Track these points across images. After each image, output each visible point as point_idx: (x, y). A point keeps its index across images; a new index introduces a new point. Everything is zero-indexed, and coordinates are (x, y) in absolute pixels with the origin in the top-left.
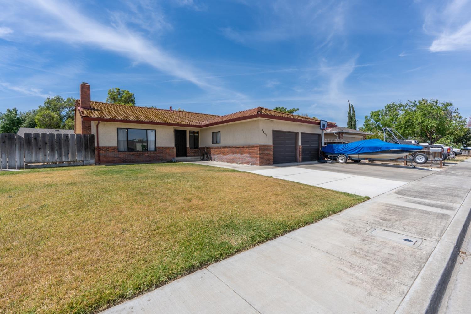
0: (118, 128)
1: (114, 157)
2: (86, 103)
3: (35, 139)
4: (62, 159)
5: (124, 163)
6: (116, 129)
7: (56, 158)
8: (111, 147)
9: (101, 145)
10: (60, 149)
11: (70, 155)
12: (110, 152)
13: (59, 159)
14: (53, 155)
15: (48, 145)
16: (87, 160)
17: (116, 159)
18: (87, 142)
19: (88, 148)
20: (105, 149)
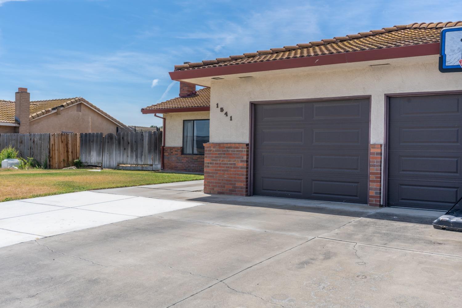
0: (184, 121)
1: (177, 162)
2: (183, 89)
3: (123, 138)
4: (137, 161)
5: (186, 171)
6: (182, 122)
7: (134, 161)
8: (174, 148)
9: (167, 145)
10: (137, 149)
11: (143, 157)
12: (174, 154)
13: (136, 161)
14: (132, 156)
15: (129, 145)
16: (155, 164)
17: (179, 164)
18: (157, 141)
19: (157, 148)
20: (169, 150)
